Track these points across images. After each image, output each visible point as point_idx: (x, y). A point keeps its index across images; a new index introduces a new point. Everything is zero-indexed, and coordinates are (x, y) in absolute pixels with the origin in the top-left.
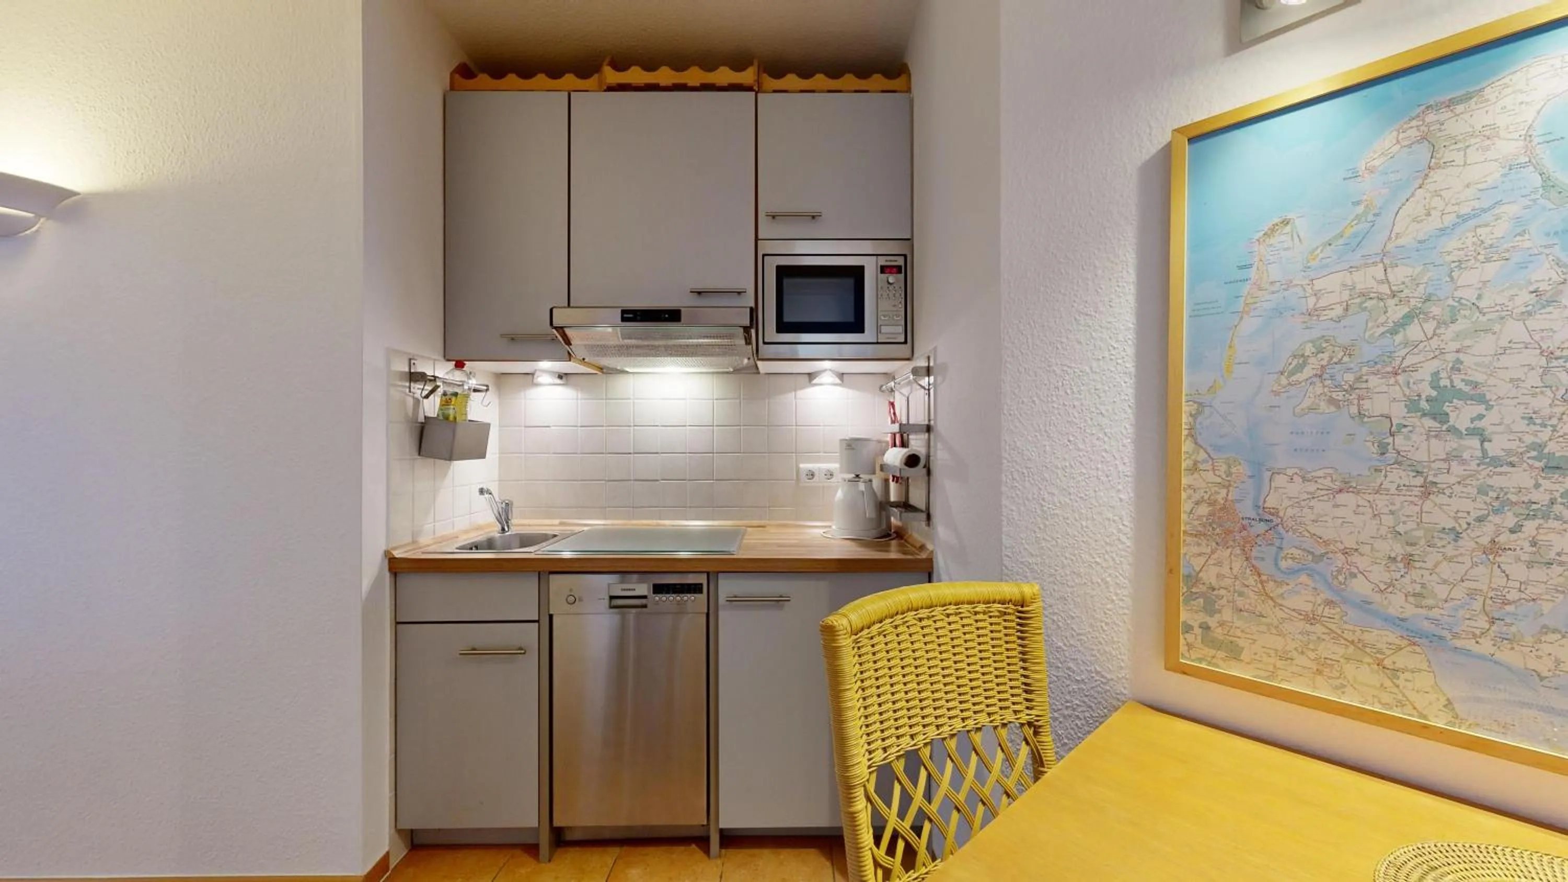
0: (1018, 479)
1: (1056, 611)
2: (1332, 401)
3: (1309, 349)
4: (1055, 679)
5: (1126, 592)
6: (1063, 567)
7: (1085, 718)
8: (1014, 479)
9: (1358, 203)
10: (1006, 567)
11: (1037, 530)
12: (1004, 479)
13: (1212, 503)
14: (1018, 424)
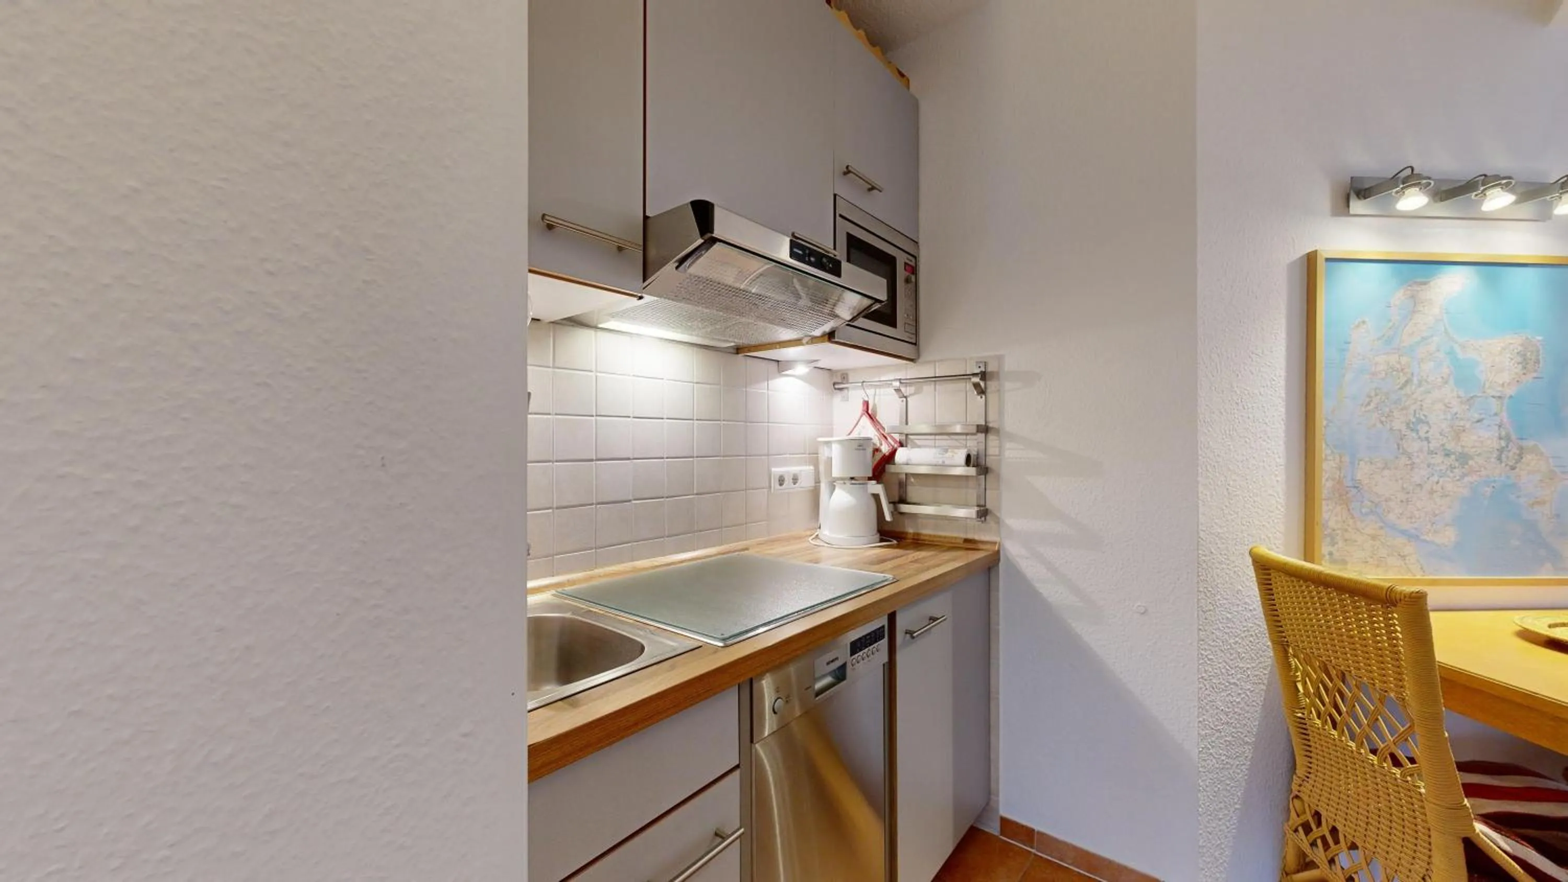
0: (1210, 470)
1: (1237, 564)
2: (1382, 422)
3: (1373, 394)
4: (1236, 613)
5: (1280, 542)
6: (1242, 532)
7: (1256, 634)
8: (1207, 470)
9: (1390, 321)
10: (1202, 539)
11: (1224, 508)
12: (1200, 471)
13: (1333, 479)
14: (1211, 429)
